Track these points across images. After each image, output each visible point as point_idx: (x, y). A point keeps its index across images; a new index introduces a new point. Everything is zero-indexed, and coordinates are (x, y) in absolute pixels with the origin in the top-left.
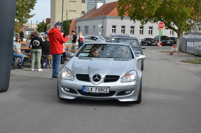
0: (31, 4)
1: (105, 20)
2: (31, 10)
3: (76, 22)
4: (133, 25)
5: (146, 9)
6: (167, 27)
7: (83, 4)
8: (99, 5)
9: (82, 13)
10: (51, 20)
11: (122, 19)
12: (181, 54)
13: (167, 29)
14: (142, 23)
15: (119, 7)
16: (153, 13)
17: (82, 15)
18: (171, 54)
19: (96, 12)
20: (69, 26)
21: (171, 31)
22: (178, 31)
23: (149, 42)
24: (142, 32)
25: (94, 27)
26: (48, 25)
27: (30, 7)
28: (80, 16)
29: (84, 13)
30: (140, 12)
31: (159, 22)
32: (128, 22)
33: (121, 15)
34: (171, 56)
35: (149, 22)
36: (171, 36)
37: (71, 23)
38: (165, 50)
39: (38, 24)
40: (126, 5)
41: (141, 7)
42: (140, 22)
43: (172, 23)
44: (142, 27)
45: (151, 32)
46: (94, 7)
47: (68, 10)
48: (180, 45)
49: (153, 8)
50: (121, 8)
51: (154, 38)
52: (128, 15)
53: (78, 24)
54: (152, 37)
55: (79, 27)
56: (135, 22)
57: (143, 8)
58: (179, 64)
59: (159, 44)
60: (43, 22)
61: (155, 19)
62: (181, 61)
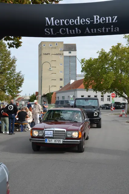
0: (19, 84)
1: (76, 92)
2: (20, 87)
3: (56, 93)
4: (96, 95)
5: (103, 84)
6: (120, 96)
7: (61, 81)
8: (72, 81)
9: (60, 88)
10: (39, 93)
11: (87, 91)
12: (127, 115)
13: (120, 97)
14: (102, 93)
15: (85, 83)
16: (109, 86)
17: (60, 89)
18: (121, 116)
19: (69, 86)
20: (51, 97)
21: (123, 98)
22: (128, 99)
23: (107, 107)
24: (102, 100)
25: (69, 97)
26: (37, 97)
27: (19, 86)
28: (59, 90)
29: (62, 87)
30: (100, 86)
31: (114, 92)
32: (92, 93)
33: (87, 88)
34: (121, 118)
35: (107, 93)
36: (124, 102)
37: (52, 94)
38: (117, 113)
39: (30, 96)
40: (90, 81)
41: (100, 82)
42: (100, 93)
43: (124, 93)
44: (102, 96)
45: (109, 100)
46: (68, 83)
47: (50, 86)
48: (127, 109)
49: (108, 83)
50: (86, 83)
51: (111, 104)
52: (91, 88)
53: (58, 95)
54: (109, 103)
55: (58, 97)
56: (97, 92)
57: (102, 83)
58: (125, 124)
59: (112, 109)
60: (34, 94)
61: (111, 90)
62: (127, 122)
